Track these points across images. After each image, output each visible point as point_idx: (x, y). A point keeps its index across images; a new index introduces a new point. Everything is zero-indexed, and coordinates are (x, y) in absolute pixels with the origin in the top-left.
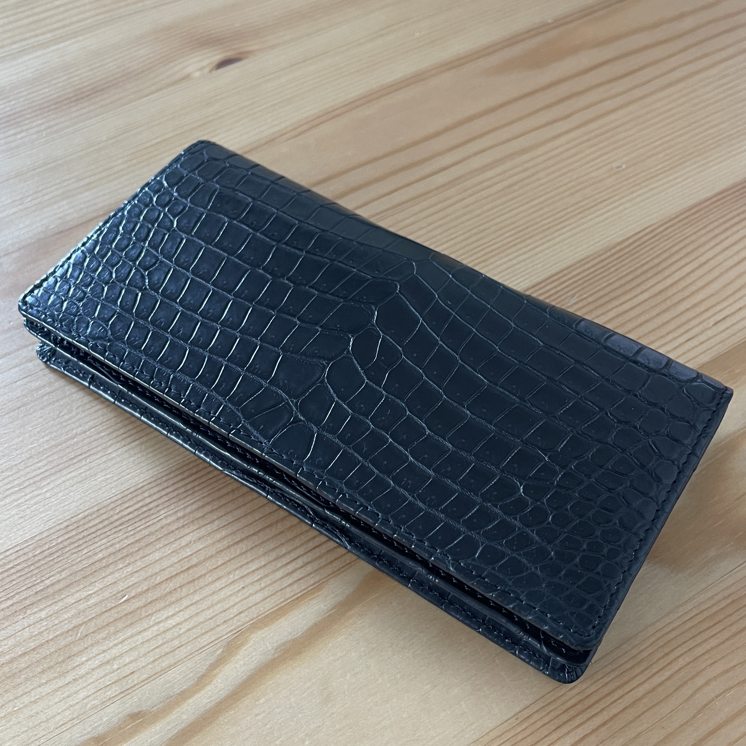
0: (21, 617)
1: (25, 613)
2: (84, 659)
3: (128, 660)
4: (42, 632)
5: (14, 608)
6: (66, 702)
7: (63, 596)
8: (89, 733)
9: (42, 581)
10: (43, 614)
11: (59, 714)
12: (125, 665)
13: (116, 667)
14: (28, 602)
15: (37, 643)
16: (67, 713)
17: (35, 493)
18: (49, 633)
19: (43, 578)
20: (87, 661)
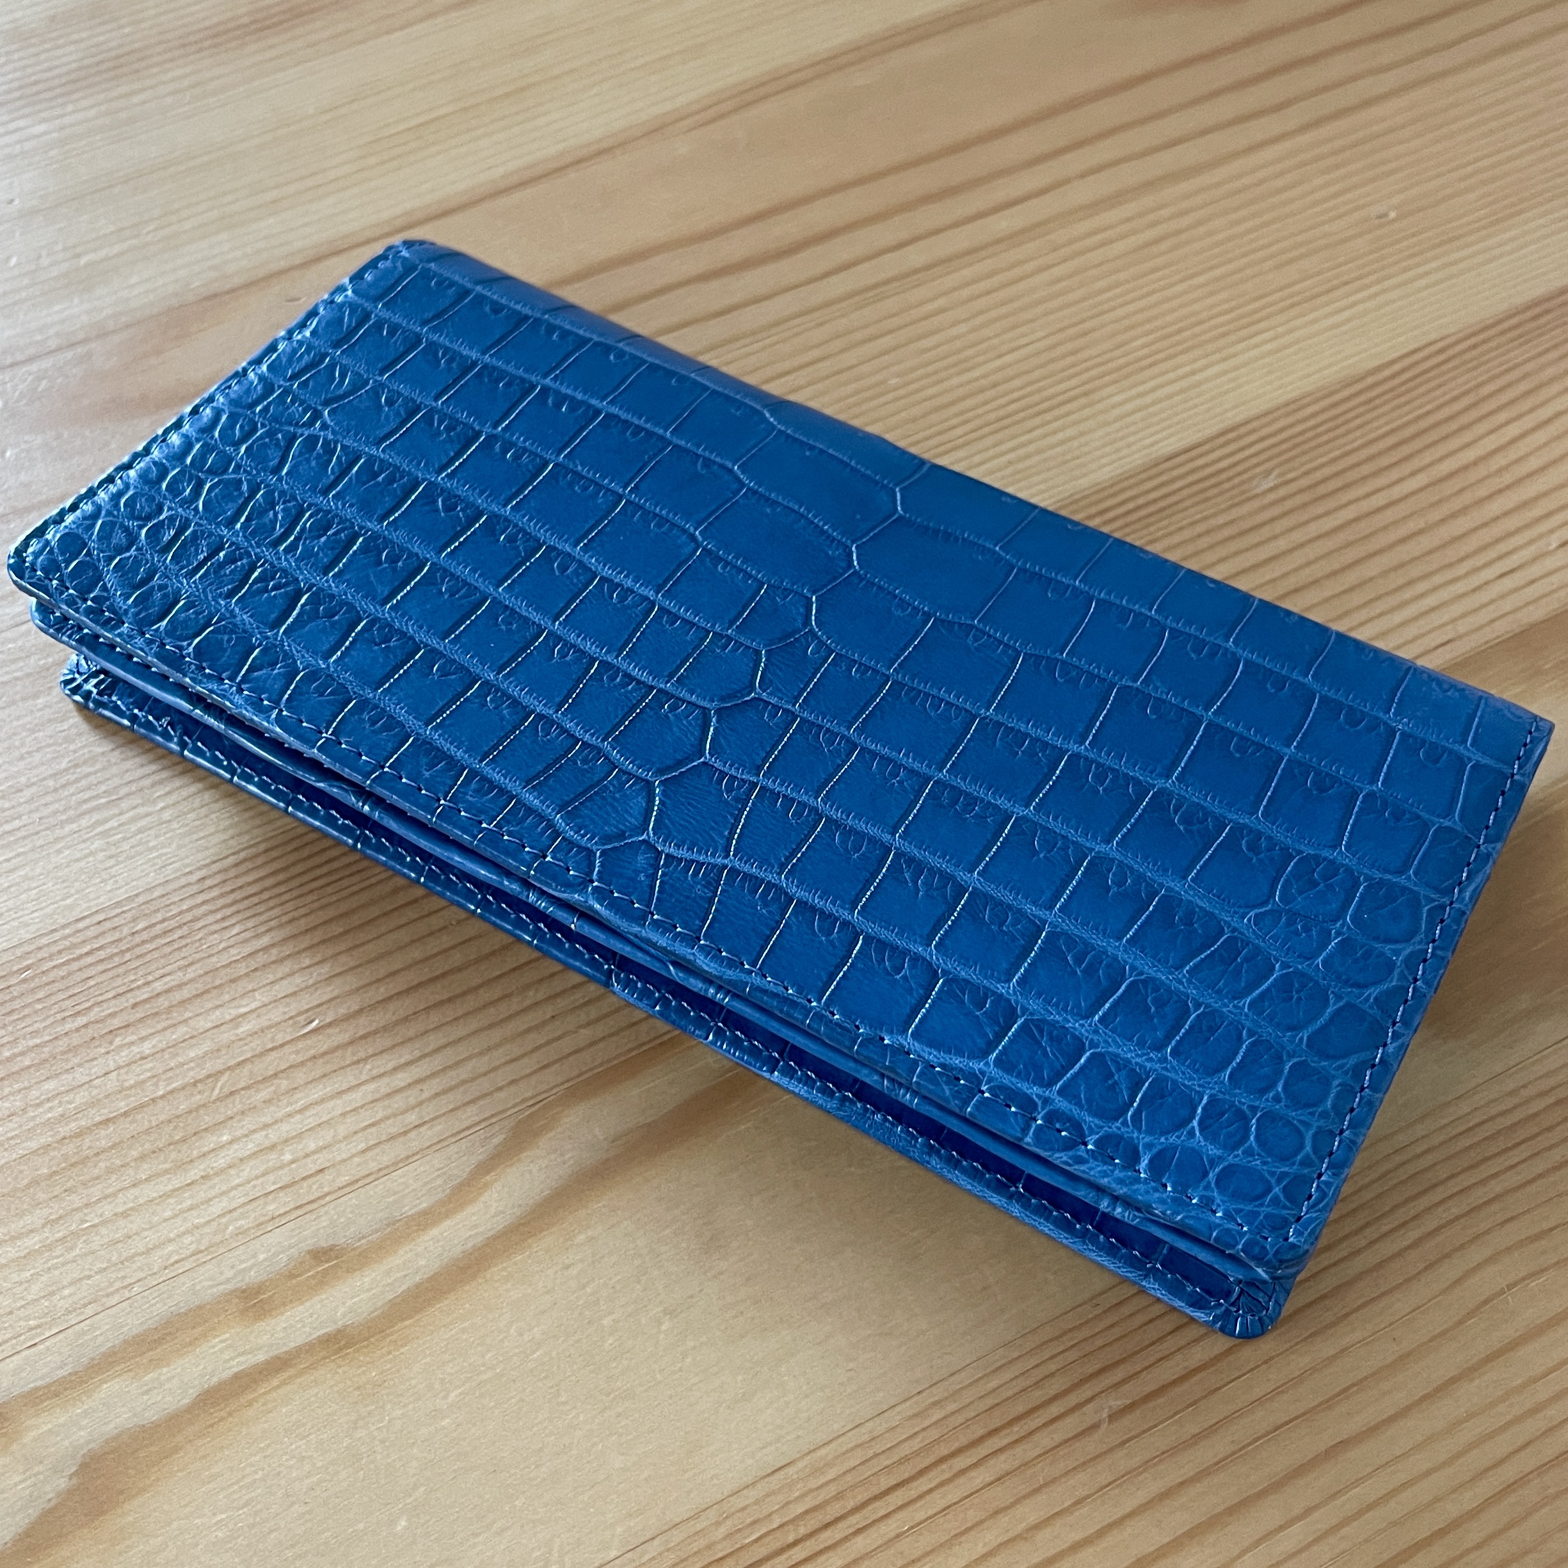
0: (103, 1050)
1: (111, 1043)
2: (225, 1138)
3: (312, 1146)
4: (144, 1082)
5: (90, 1032)
6: (185, 1219)
7: (188, 1015)
8: (228, 1280)
9: (148, 983)
10: (147, 1047)
11: (170, 1241)
12: (307, 1156)
13: (288, 1157)
14: (116, 1022)
15: (133, 1102)
16: (188, 1239)
17: (141, 810)
18: (156, 1085)
19: (150, 978)
20: (231, 1142)
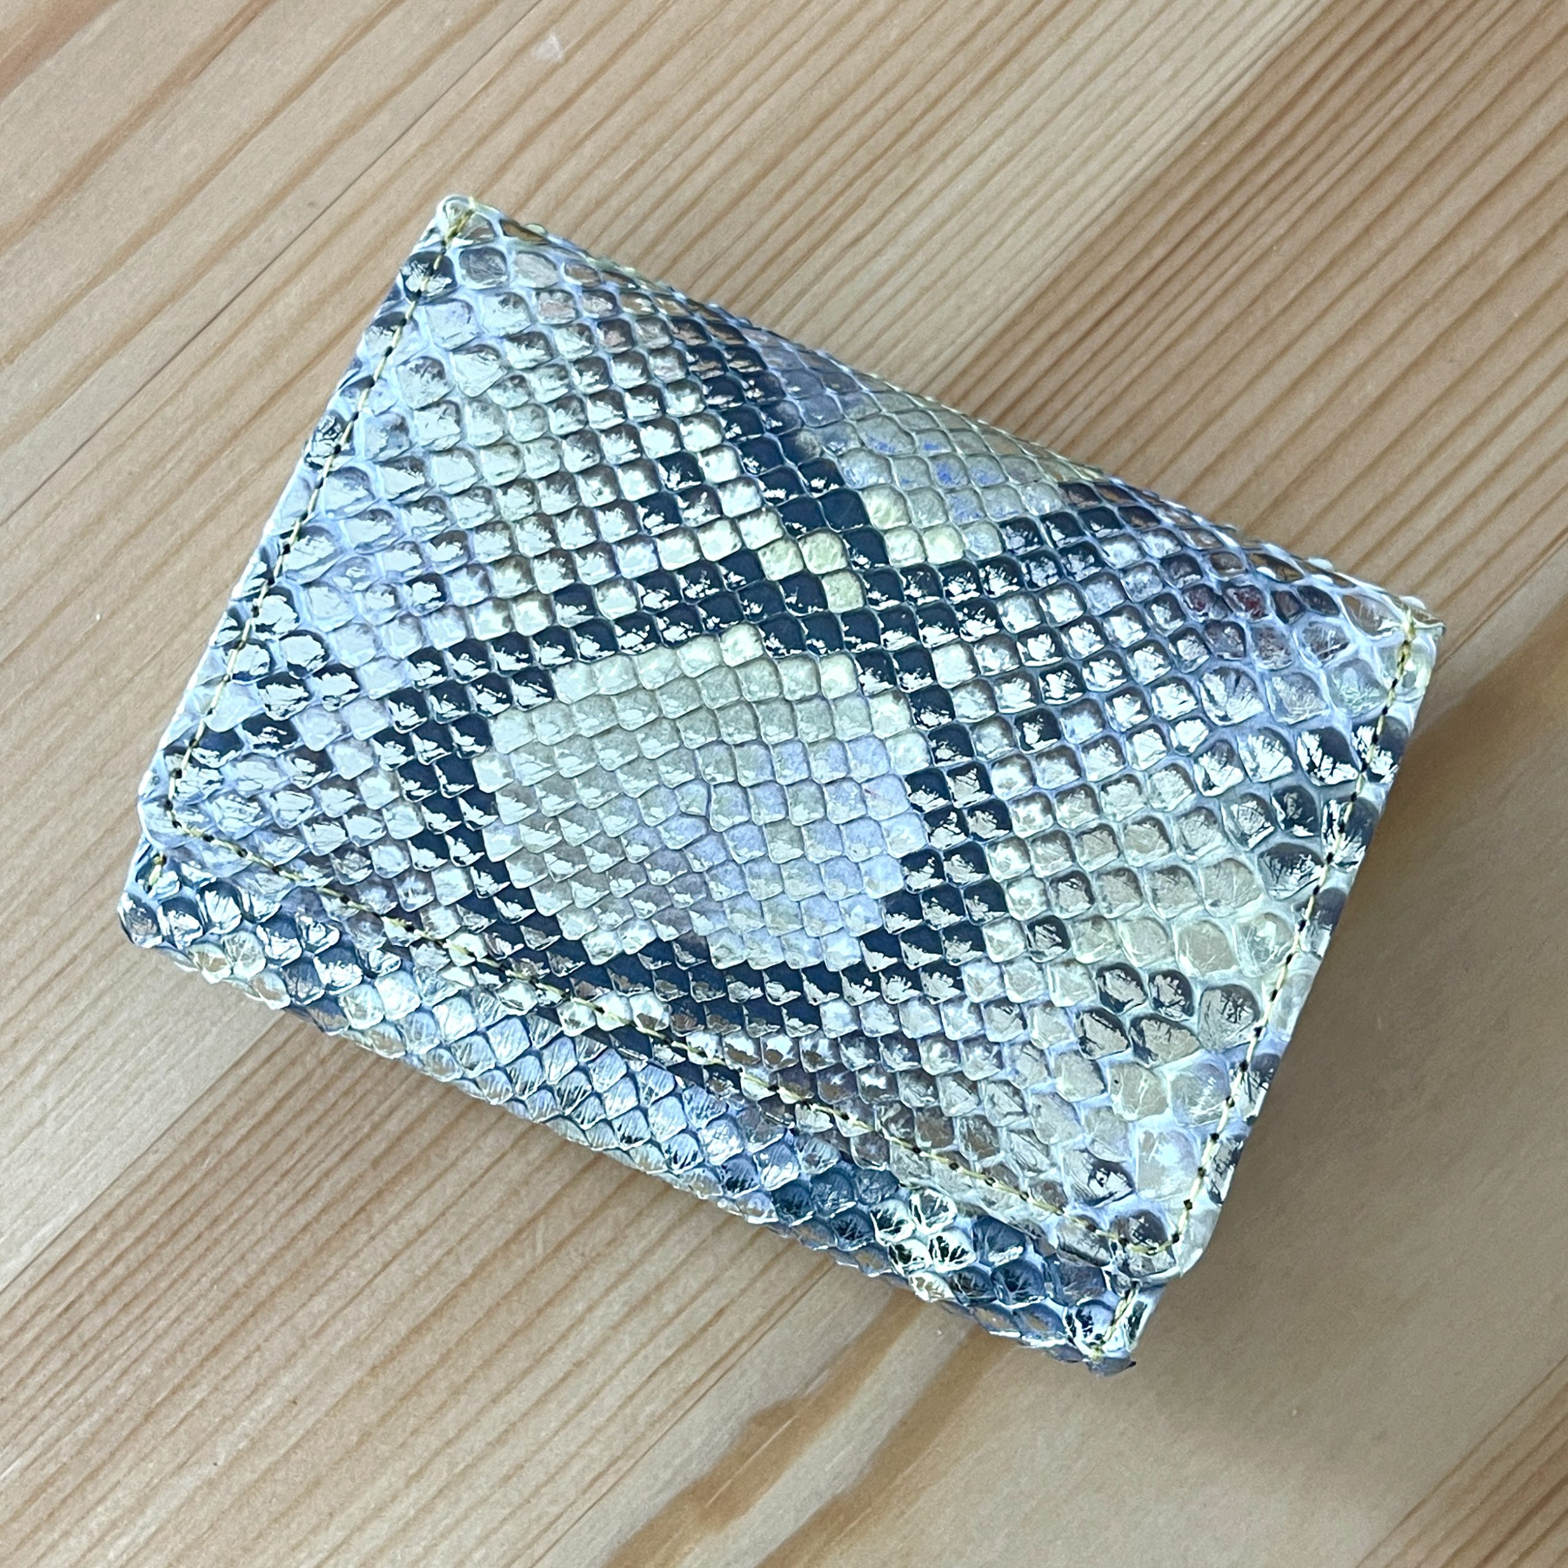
0: (365, 1237)
1: (369, 1222)
2: (580, 1307)
3: (694, 1285)
4: (439, 1262)
6: (580, 1425)
7: (452, 1155)
8: (668, 1483)
9: (375, 1127)
10: (420, 1215)
11: (573, 1457)
12: (694, 1298)
13: (670, 1308)
15: (439, 1295)
16: (594, 1450)
18: (458, 1261)
19: (376, 1118)
20: (590, 1309)
